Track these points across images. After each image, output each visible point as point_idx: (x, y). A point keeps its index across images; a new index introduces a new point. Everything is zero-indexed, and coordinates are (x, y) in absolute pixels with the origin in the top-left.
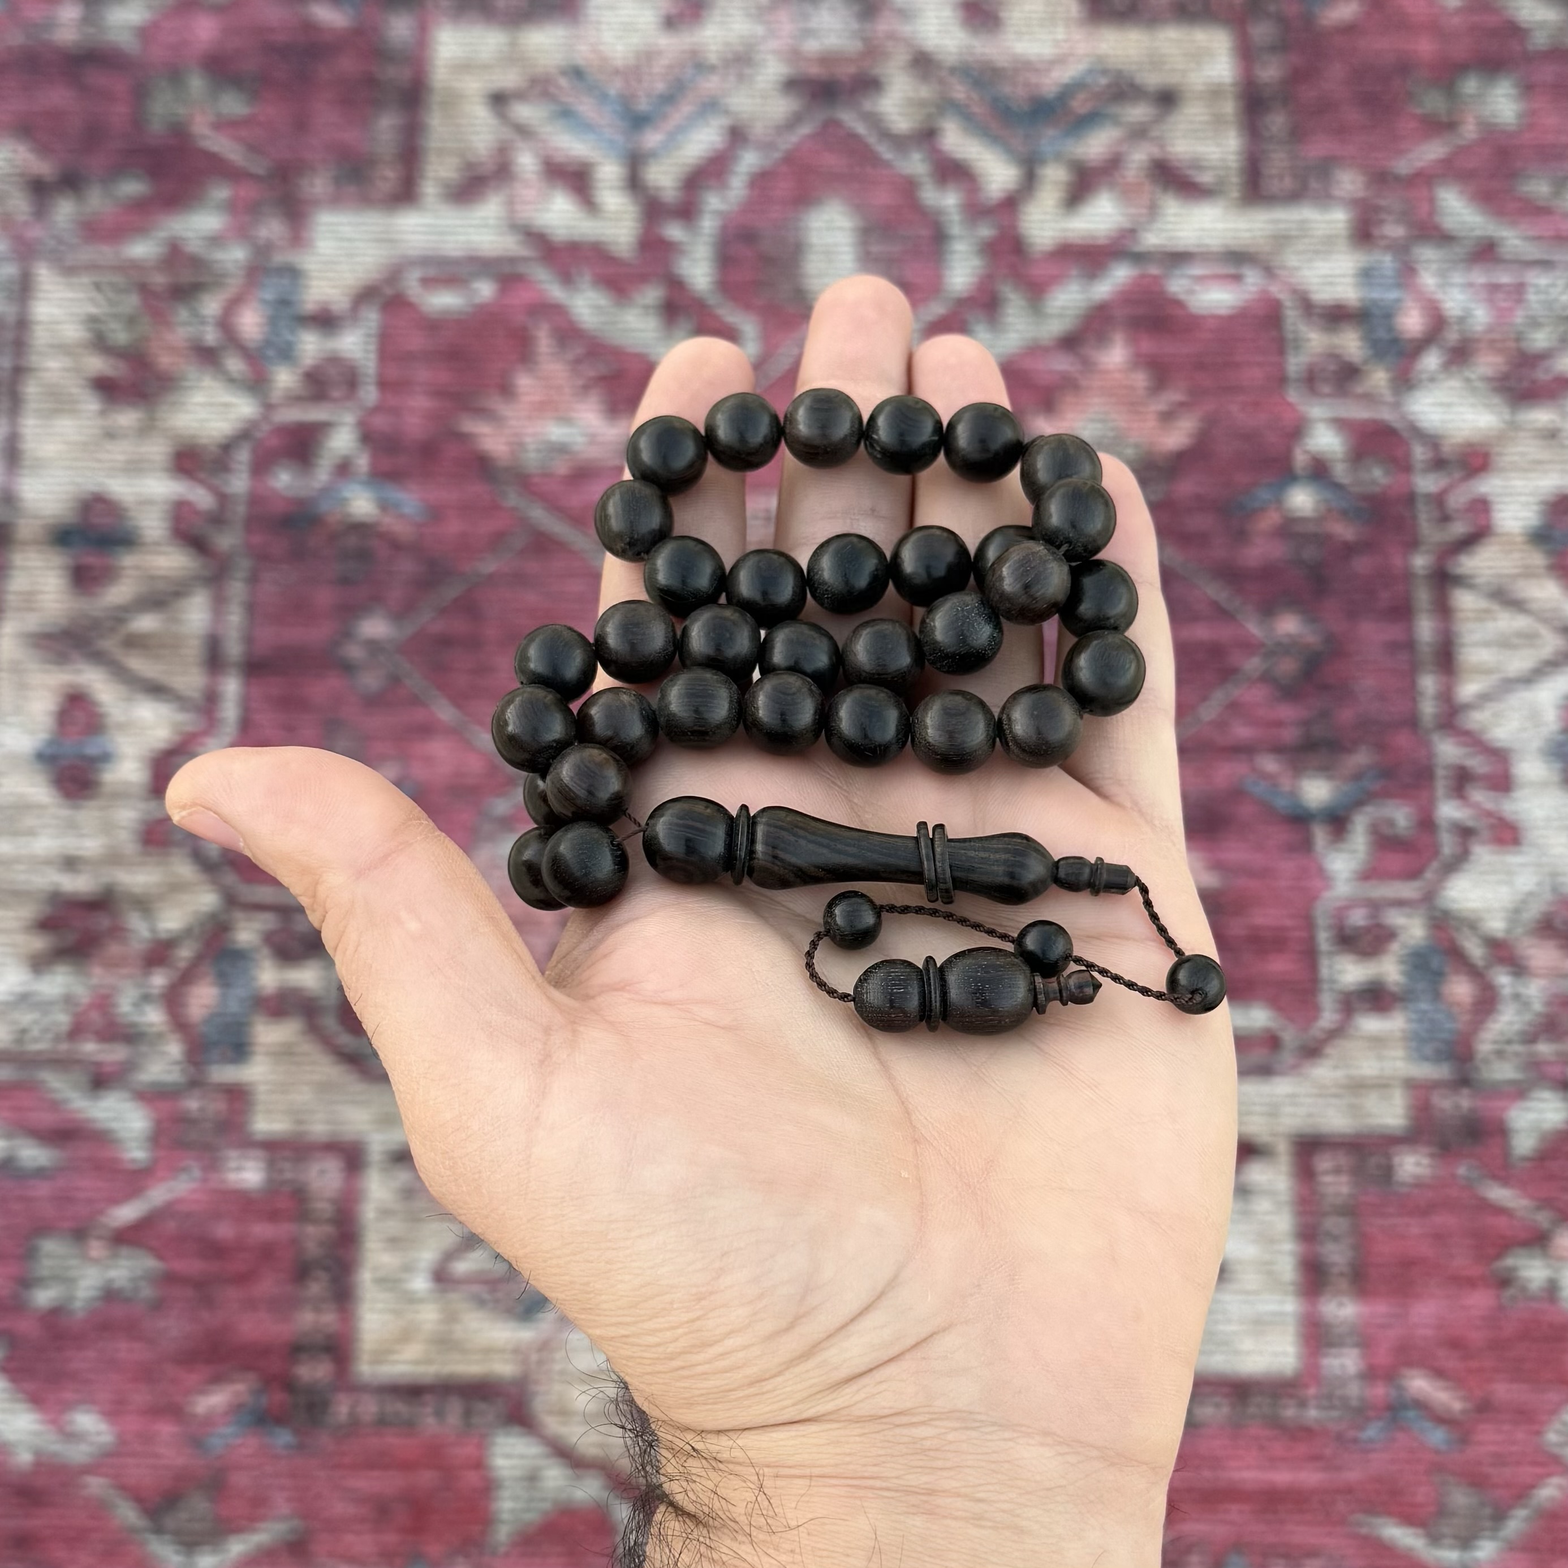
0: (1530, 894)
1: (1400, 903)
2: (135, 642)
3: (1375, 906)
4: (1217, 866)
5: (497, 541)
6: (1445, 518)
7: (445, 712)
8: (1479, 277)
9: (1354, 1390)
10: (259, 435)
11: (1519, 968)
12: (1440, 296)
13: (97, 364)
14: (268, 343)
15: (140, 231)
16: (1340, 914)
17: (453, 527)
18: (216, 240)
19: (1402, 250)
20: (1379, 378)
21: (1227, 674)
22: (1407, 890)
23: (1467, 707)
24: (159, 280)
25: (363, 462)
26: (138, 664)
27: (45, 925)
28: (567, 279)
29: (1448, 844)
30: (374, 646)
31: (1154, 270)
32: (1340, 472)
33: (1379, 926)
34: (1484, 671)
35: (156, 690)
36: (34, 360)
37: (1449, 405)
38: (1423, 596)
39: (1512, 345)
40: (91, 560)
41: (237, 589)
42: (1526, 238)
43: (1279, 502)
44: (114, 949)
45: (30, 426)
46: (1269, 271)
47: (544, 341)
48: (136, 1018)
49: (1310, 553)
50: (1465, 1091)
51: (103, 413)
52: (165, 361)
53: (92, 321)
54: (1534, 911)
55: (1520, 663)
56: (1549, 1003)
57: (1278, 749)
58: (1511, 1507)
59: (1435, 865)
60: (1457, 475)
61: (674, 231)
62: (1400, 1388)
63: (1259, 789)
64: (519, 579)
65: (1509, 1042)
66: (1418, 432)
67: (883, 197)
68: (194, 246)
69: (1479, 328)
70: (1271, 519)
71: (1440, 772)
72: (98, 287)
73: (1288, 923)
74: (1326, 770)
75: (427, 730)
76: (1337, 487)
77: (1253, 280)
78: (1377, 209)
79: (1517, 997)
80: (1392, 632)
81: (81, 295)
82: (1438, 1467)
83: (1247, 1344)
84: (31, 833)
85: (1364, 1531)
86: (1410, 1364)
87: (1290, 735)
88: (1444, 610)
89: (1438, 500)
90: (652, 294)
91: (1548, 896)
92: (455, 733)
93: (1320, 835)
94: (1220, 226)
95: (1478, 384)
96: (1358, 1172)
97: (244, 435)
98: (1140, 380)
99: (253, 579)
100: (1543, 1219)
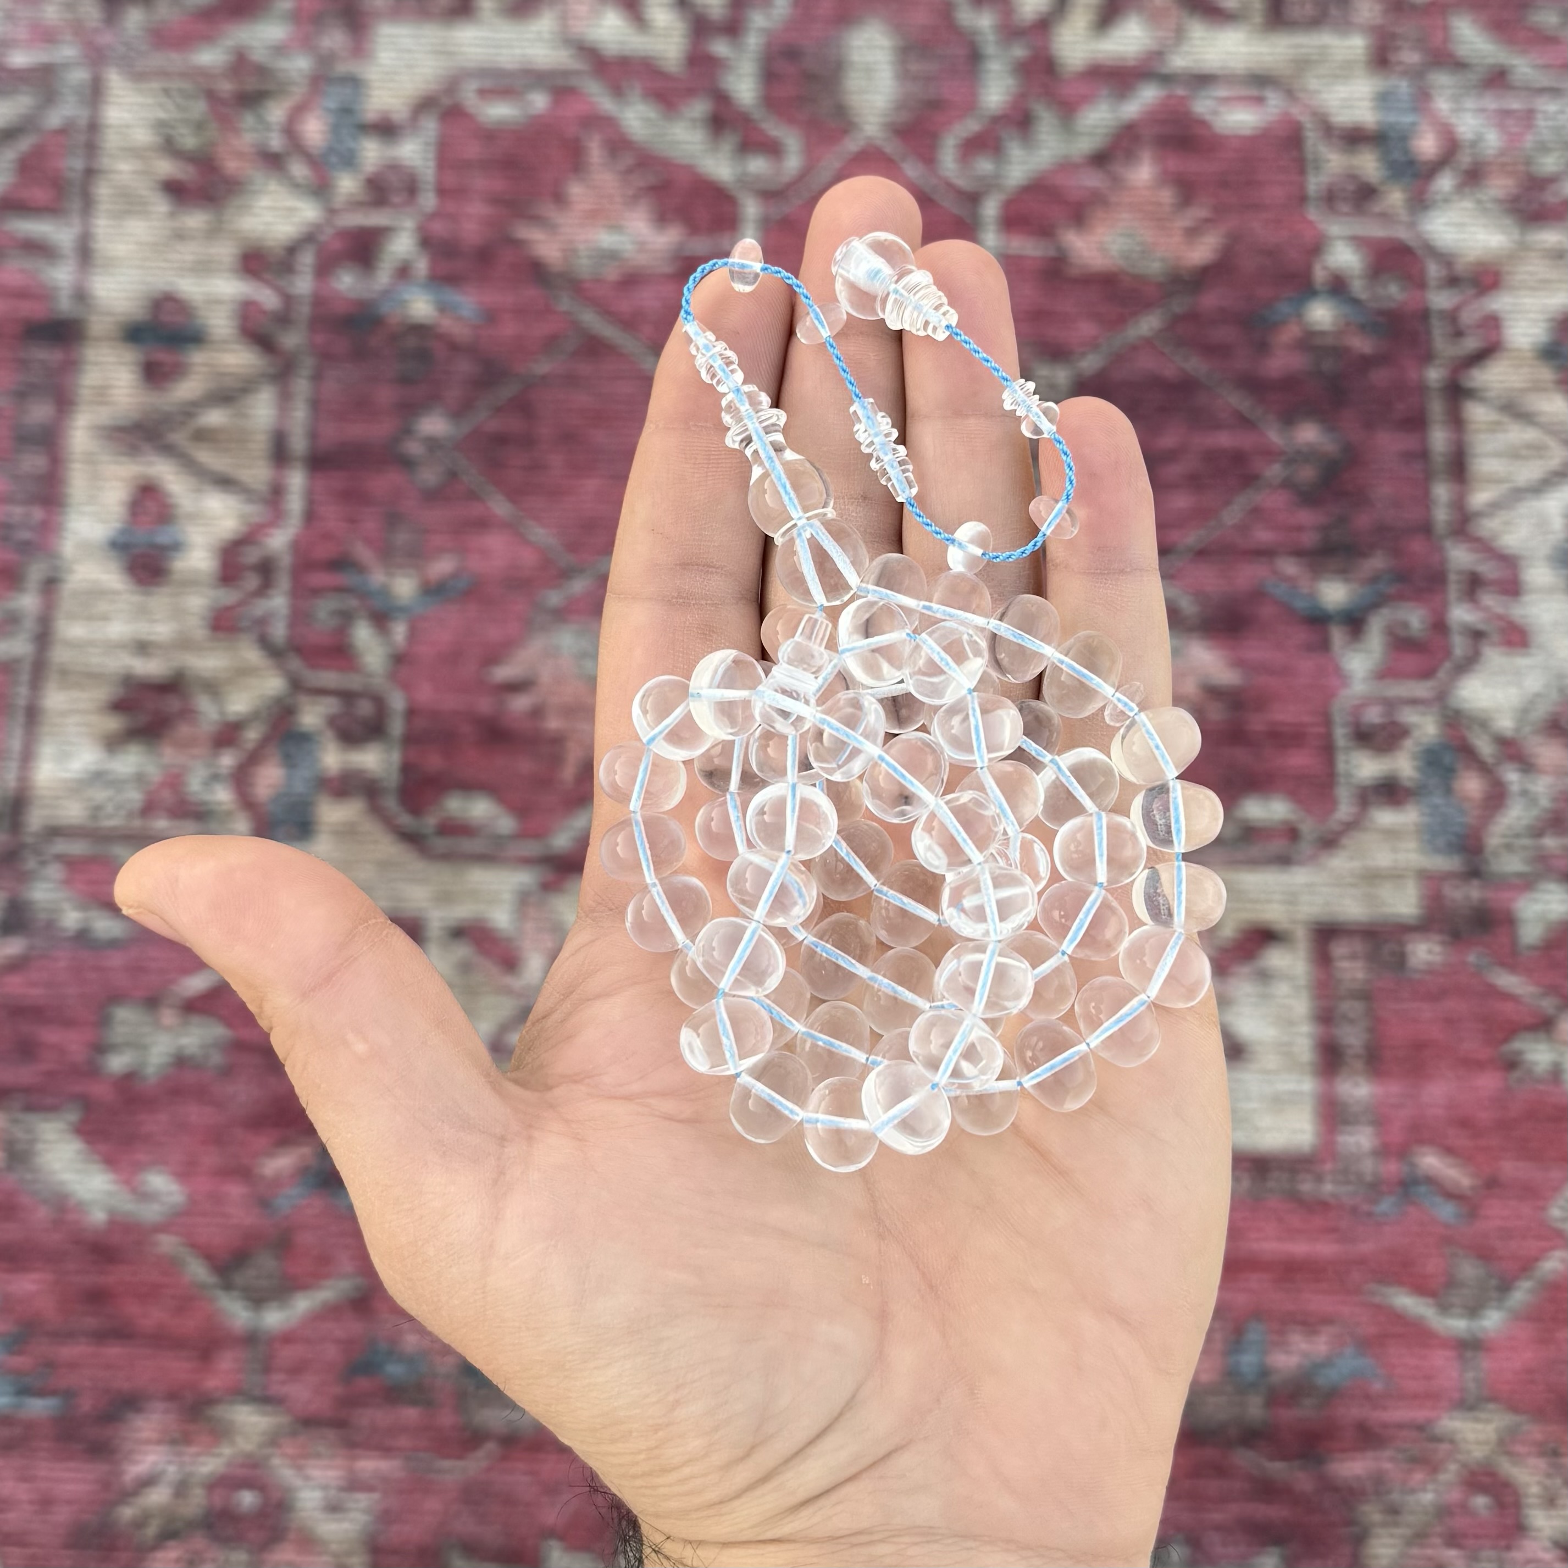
0: (1538, 695)
1: (1414, 702)
2: (203, 436)
3: (1390, 705)
4: (1239, 663)
5: (550, 343)
6: (1458, 334)
7: (500, 507)
8: (1491, 102)
9: (1368, 1167)
10: (323, 238)
11: (1527, 765)
12: (1453, 120)
13: (166, 167)
14: (331, 150)
15: (208, 39)
16: (1357, 710)
17: (509, 329)
18: (280, 50)
19: (1417, 75)
20: (1395, 198)
21: (1249, 480)
22: (1421, 689)
23: (1479, 514)
24: (226, 87)
25: (422, 266)
26: (206, 457)
27: (119, 706)
28: (618, 91)
29: (1459, 646)
30: (433, 444)
31: (1180, 91)
32: (1358, 287)
33: (1394, 724)
34: (1494, 480)
35: (225, 482)
36: (105, 162)
37: (1461, 225)
38: (1436, 408)
39: (1522, 168)
40: (162, 356)
41: (302, 386)
42: (1536, 67)
43: (1299, 316)
44: (184, 730)
45: (102, 225)
46: (1290, 94)
47: (595, 151)
48: (207, 797)
49: (1328, 365)
50: (1475, 882)
51: (172, 215)
52: (231, 166)
53: (160, 125)
54: (1542, 711)
55: (1528, 472)
56: (1555, 800)
57: (1299, 553)
58: (1516, 1278)
59: (1447, 665)
60: (1471, 292)
61: (720, 48)
62: (1413, 1165)
63: (1279, 590)
64: (571, 380)
65: (1517, 836)
66: (1432, 251)
67: (921, 17)
68: (259, 55)
69: (1491, 152)
70: (1290, 333)
71: (1452, 577)
72: (166, 92)
73: (1306, 719)
74: (1343, 573)
75: (483, 524)
76: (1355, 302)
77: (1275, 104)
78: (1394, 36)
79: (1525, 793)
80: (1405, 442)
81: (150, 101)
82: (1447, 1240)
83: (1266, 1121)
84: (105, 618)
85: (1377, 1300)
86: (1421, 1142)
87: (1309, 539)
88: (1457, 421)
89: (1452, 317)
90: (699, 108)
91: (1554, 696)
92: (510, 527)
93: (1337, 635)
94: (1244, 49)
95: (1489, 205)
96: (1373, 957)
97: (309, 238)
98: (1167, 196)
99: (317, 377)
100: (1548, 1005)
